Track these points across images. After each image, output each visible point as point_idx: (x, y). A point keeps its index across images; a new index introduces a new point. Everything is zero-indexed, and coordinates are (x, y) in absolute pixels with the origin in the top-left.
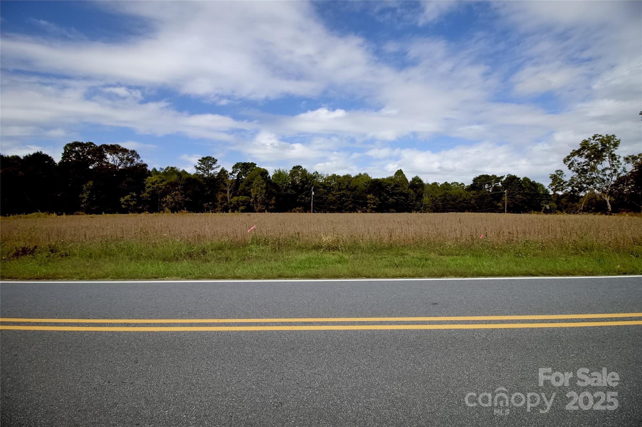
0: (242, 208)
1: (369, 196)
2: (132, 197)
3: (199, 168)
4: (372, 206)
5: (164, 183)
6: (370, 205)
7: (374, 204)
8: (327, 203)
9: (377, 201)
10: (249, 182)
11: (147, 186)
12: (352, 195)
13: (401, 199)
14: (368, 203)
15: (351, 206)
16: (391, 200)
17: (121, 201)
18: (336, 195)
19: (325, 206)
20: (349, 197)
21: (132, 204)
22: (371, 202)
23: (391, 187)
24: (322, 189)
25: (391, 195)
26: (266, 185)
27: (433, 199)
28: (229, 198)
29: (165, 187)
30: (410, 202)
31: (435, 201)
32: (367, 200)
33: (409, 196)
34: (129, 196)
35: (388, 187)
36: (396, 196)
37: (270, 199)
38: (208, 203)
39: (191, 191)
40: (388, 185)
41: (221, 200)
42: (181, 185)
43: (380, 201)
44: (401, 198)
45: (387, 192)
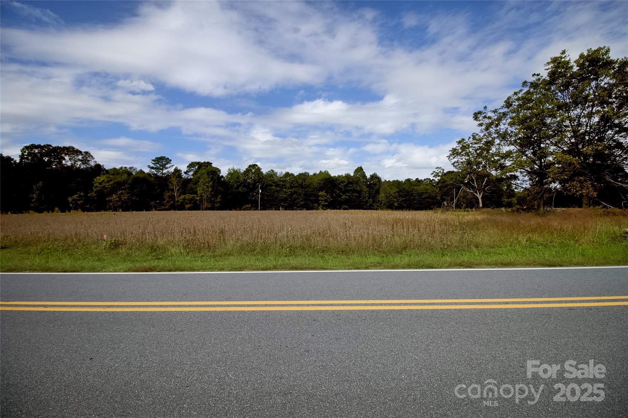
0: (187, 206)
1: (320, 193)
2: (80, 196)
3: (152, 168)
4: (323, 203)
5: (111, 183)
6: (322, 202)
7: (326, 201)
8: (278, 200)
9: (328, 198)
10: (196, 181)
11: (95, 186)
12: (303, 192)
13: (354, 196)
14: (320, 200)
15: (303, 203)
16: (344, 197)
17: (69, 200)
18: (287, 192)
19: (276, 203)
20: (301, 194)
21: (79, 203)
22: (322, 199)
23: (344, 184)
24: (274, 187)
25: (344, 192)
26: (213, 183)
27: (387, 195)
28: (177, 196)
29: (112, 186)
30: (362, 199)
31: (388, 197)
32: (318, 197)
33: (362, 193)
34: (77, 195)
35: (341, 184)
36: (349, 193)
37: (216, 197)
38: (156, 202)
39: (137, 190)
40: (341, 183)
41: (168, 198)
42: (128, 185)
43: (331, 198)
44: (353, 194)
45: (340, 189)
